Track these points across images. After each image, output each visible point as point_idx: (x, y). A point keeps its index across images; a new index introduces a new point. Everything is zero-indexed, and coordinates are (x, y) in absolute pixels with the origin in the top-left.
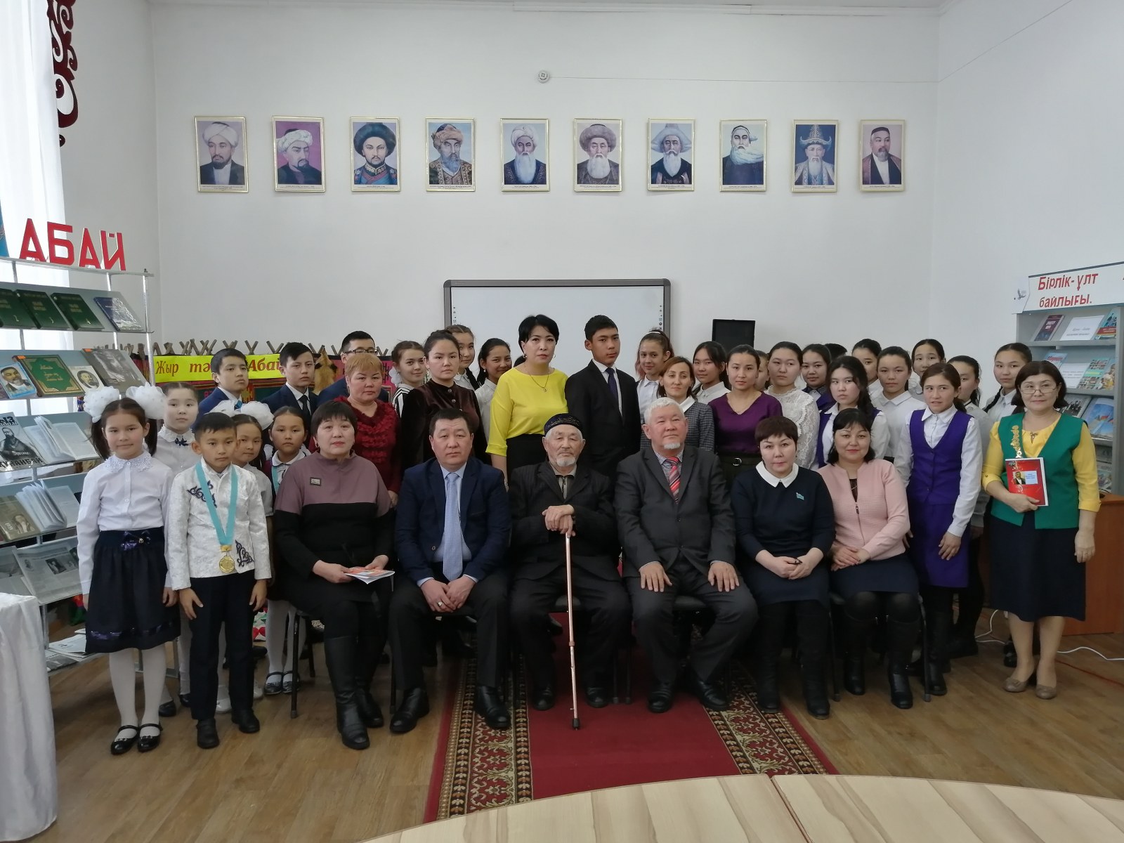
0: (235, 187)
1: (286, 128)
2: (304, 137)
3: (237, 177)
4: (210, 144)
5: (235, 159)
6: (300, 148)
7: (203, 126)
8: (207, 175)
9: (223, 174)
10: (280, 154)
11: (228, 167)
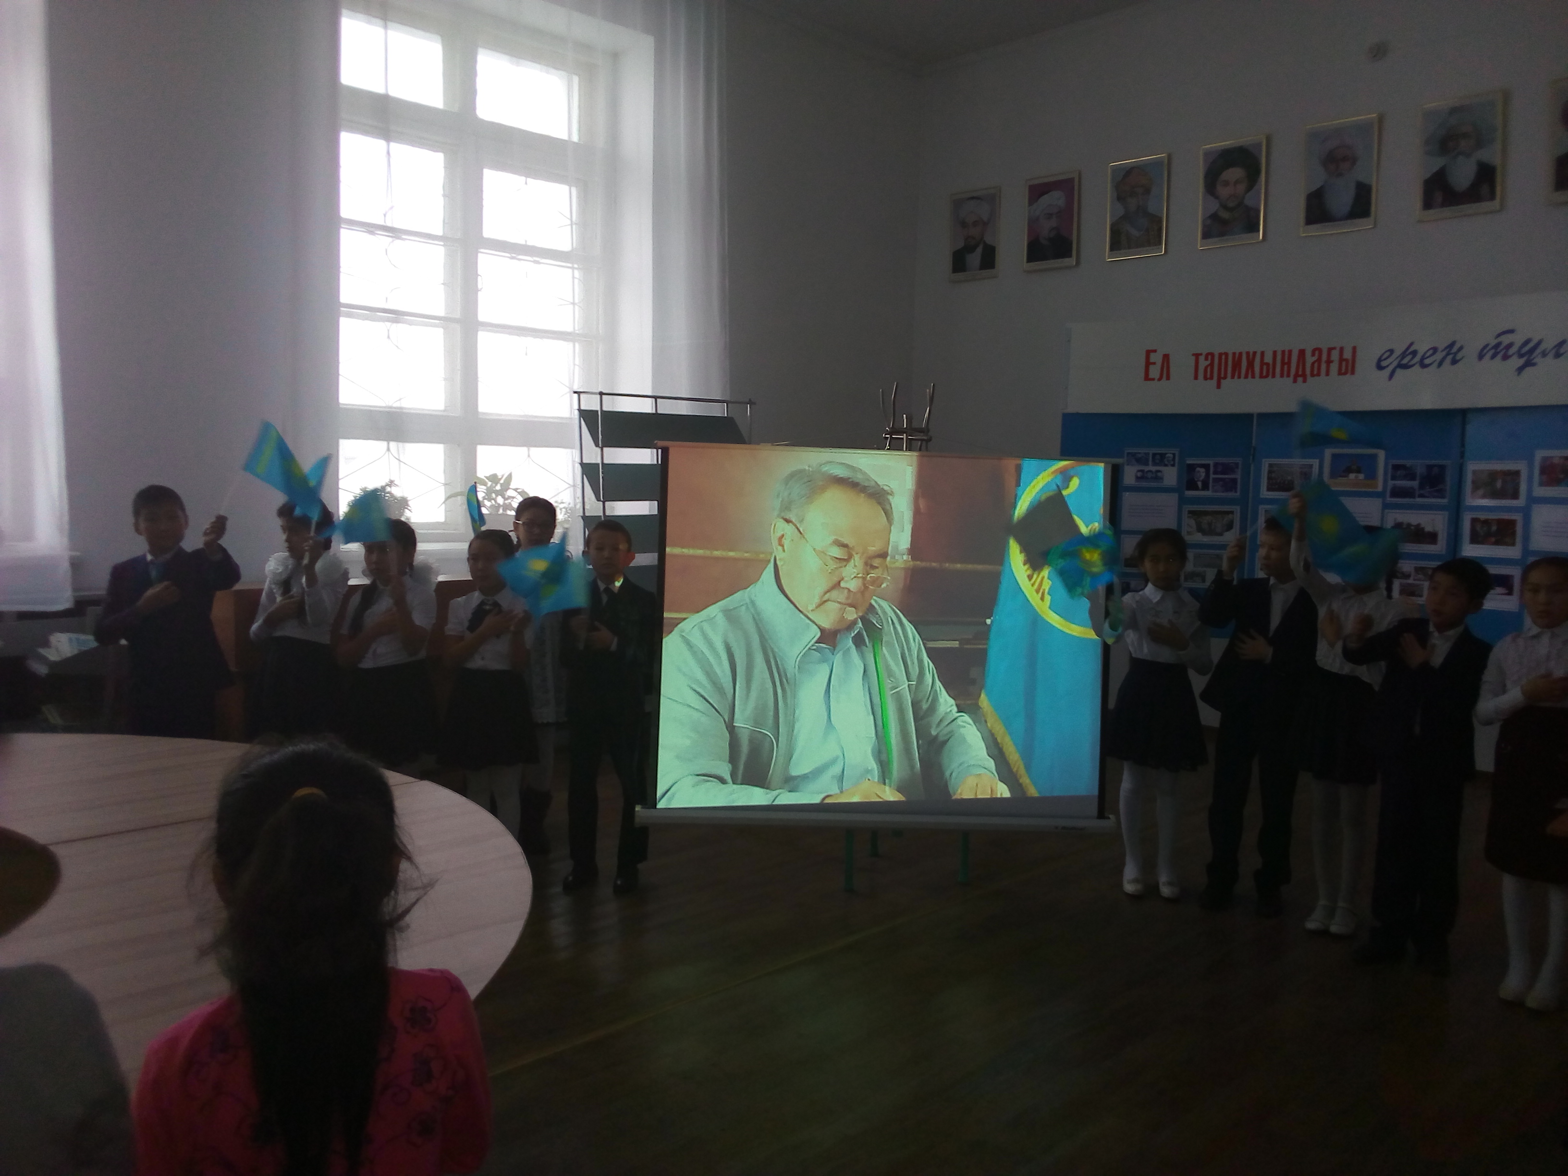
0: (985, 273)
1: (1037, 191)
2: (1056, 199)
3: (989, 260)
4: (964, 224)
5: (989, 240)
6: (1051, 214)
7: (958, 204)
8: (959, 263)
9: (974, 259)
10: (1033, 223)
11: (979, 250)
